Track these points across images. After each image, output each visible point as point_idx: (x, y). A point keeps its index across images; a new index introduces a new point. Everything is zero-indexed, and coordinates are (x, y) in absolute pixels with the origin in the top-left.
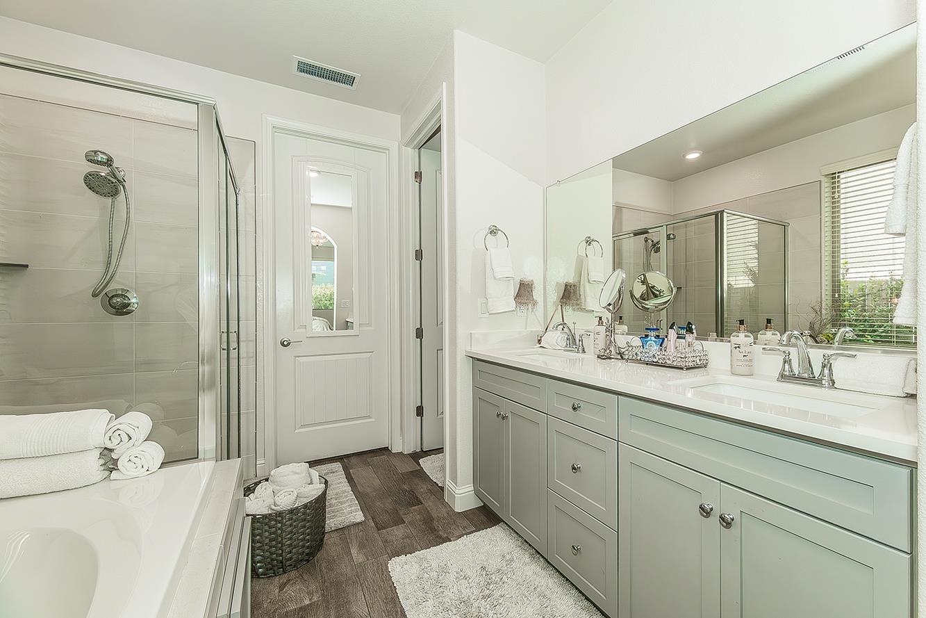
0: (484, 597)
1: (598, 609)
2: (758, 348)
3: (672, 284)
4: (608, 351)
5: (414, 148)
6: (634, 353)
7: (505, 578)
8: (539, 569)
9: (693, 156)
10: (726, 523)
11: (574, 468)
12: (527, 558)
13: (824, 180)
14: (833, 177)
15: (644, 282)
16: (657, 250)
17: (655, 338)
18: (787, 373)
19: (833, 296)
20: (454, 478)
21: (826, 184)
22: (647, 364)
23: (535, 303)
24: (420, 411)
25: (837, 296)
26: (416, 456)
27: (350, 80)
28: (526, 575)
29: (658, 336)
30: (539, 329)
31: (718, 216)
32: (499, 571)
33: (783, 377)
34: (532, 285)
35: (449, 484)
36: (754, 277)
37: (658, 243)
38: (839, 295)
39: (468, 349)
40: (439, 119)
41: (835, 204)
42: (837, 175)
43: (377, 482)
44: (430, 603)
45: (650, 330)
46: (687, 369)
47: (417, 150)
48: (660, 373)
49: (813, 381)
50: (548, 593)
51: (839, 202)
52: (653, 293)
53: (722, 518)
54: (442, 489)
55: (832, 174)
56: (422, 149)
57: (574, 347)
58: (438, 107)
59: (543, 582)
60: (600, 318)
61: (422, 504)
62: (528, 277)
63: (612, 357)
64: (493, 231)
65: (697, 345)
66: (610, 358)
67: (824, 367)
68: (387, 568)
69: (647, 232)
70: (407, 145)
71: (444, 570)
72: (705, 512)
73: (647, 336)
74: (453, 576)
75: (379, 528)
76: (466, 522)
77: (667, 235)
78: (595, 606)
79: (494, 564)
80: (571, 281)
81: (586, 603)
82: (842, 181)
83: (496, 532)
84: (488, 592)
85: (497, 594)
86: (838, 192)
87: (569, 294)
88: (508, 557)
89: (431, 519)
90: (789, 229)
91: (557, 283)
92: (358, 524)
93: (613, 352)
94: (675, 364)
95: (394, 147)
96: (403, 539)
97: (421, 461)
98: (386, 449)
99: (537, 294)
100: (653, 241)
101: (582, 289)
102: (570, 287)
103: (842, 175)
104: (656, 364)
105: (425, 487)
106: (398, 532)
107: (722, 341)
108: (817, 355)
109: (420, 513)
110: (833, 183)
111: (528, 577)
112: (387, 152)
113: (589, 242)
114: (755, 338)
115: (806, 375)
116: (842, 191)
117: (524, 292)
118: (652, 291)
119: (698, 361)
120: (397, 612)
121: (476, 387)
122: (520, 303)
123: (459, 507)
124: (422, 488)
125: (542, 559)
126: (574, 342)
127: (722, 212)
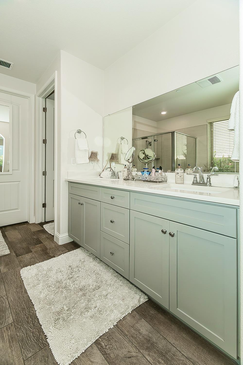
0: (69, 279)
1: (122, 276)
2: (185, 174)
3: (154, 153)
4: (128, 177)
5: (43, 98)
6: (138, 177)
7: (80, 269)
8: (96, 263)
9: (164, 113)
10: (172, 235)
11: (111, 222)
12: (91, 260)
13: (208, 124)
14: (211, 124)
15: (144, 153)
16: (151, 145)
17: (147, 172)
18: (195, 182)
19: (211, 162)
20: (59, 231)
21: (209, 126)
22: (144, 181)
23: (98, 161)
24: (44, 205)
25: (212, 161)
26: (42, 224)
27: (8, 65)
28: (90, 267)
29: (148, 171)
30: (100, 170)
31: (173, 133)
32: (77, 267)
33: (193, 184)
34: (97, 153)
35: (56, 234)
36: (186, 156)
37: (151, 142)
38: (213, 161)
39: (66, 178)
40: (54, 87)
41: (212, 132)
42: (212, 123)
43: (19, 236)
44: (41, 284)
45: (145, 169)
46: (159, 182)
47: (44, 99)
48: (148, 184)
49: (204, 184)
50: (100, 272)
51: (213, 131)
52: (148, 158)
53: (170, 234)
54: (53, 236)
55: (211, 123)
56: (47, 99)
57: (115, 176)
58: (53, 81)
59: (98, 268)
60: (125, 165)
61: (42, 243)
62: (95, 151)
63: (130, 179)
64: (79, 132)
65: (163, 174)
66: (129, 180)
67: (208, 178)
68: (20, 272)
69: (147, 138)
70: (39, 96)
71: (50, 270)
72: (164, 232)
73: (144, 171)
74: (54, 272)
75: (17, 256)
76: (64, 249)
77: (154, 140)
78: (120, 275)
79: (75, 265)
80: (114, 152)
81: (116, 274)
82: (214, 125)
83: (78, 251)
84: (71, 276)
85: (76, 276)
86: (213, 128)
87: (113, 158)
88: (82, 260)
89: (46, 249)
90: (197, 140)
91: (108, 153)
92: (6, 255)
93: (130, 178)
94: (154, 180)
95: (33, 97)
96: (30, 259)
97: (44, 226)
98: (26, 222)
99: (99, 157)
100: (149, 142)
101: (119, 155)
102: (114, 155)
103: (214, 123)
104: (147, 181)
105: (45, 236)
106: (28, 257)
107: (172, 172)
108: (205, 176)
109: (41, 247)
110: (211, 125)
111: (91, 267)
112: (29, 98)
113: (122, 139)
114: (184, 171)
115: (202, 182)
116: (214, 128)
117: (93, 156)
118: (147, 157)
119: (163, 179)
120: (22, 291)
121: (70, 193)
122: (92, 160)
123: (60, 243)
124: (43, 237)
125: (98, 260)
126: (114, 175)
127: (174, 132)
